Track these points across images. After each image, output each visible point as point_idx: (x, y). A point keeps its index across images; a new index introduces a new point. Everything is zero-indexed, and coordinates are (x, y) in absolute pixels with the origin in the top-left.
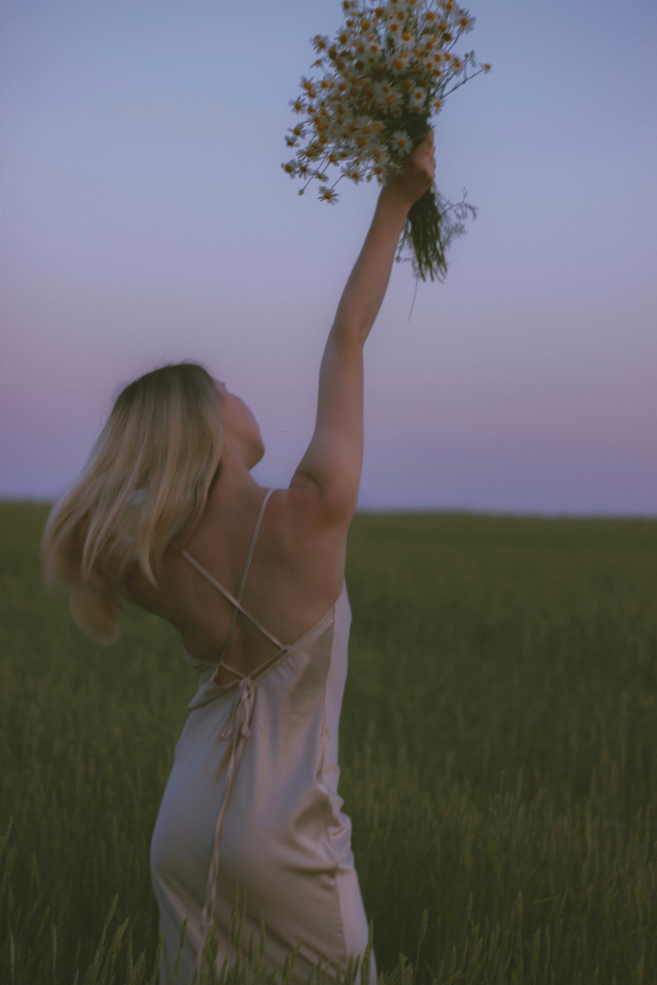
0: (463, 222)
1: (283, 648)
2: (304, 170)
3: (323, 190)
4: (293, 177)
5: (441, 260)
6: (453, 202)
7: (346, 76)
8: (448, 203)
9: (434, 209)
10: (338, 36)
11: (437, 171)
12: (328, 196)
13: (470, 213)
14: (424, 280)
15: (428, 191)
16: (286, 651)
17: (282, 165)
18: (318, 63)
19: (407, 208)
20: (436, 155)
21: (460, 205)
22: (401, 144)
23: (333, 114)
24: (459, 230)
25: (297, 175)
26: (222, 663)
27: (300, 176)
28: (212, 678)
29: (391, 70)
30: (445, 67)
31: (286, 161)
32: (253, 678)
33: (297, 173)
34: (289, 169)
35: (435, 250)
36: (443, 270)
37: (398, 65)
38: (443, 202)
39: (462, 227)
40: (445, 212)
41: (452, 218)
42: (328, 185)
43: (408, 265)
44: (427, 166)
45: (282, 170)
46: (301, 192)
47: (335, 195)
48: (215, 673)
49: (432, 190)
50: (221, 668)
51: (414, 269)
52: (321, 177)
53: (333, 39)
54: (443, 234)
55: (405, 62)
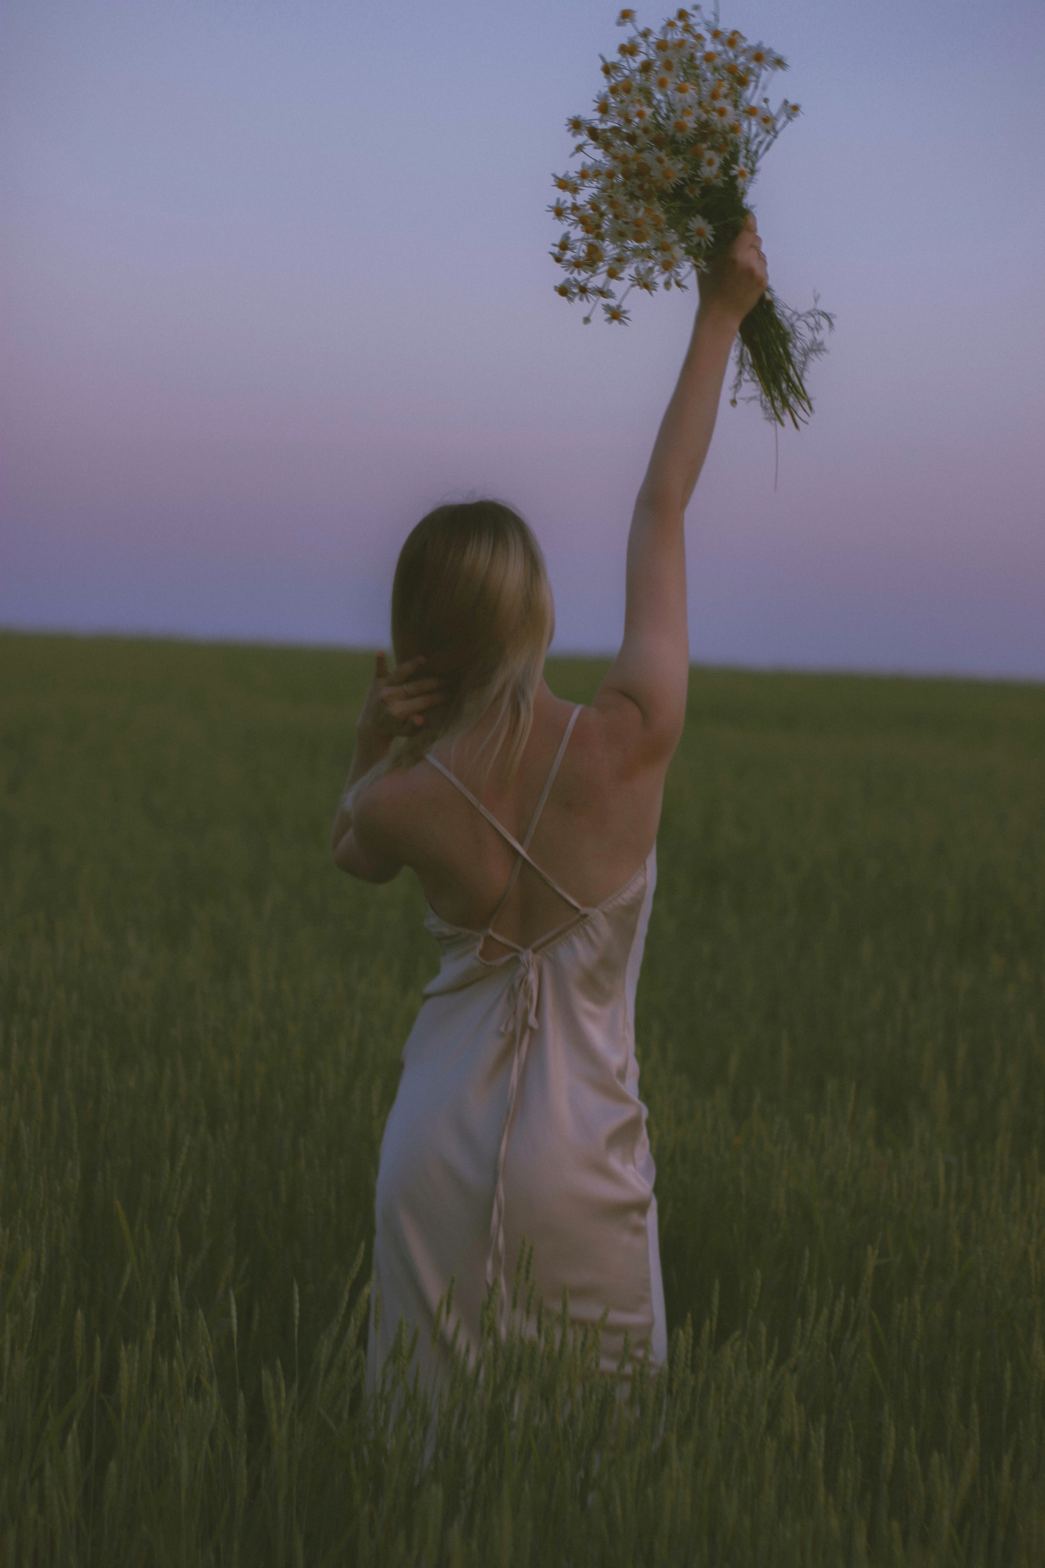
0: (819, 337)
1: (584, 910)
2: (583, 290)
3: (607, 308)
4: (571, 300)
5: (800, 394)
6: (801, 311)
7: (615, 157)
8: (795, 313)
9: (775, 323)
10: (596, 105)
11: (769, 269)
12: (616, 315)
13: (824, 322)
14: (782, 424)
15: (762, 299)
16: (585, 916)
17: (556, 288)
18: (580, 148)
19: (735, 324)
20: (764, 249)
21: (810, 314)
22: (700, 233)
23: (607, 208)
24: (817, 348)
25: (577, 299)
26: (490, 931)
27: (581, 299)
28: (477, 952)
29: (674, 136)
30: (751, 127)
31: (559, 282)
32: (535, 951)
33: (575, 294)
34: (563, 291)
35: (789, 380)
36: (805, 405)
37: (680, 127)
38: (788, 313)
39: (821, 344)
40: (792, 325)
41: (804, 334)
42: (613, 302)
43: (756, 405)
44: (755, 264)
45: (556, 294)
46: (587, 320)
47: (625, 312)
48: (480, 946)
49: (768, 296)
50: (489, 939)
51: (765, 408)
52: (602, 292)
53: (590, 114)
54: (797, 356)
55: (690, 123)
